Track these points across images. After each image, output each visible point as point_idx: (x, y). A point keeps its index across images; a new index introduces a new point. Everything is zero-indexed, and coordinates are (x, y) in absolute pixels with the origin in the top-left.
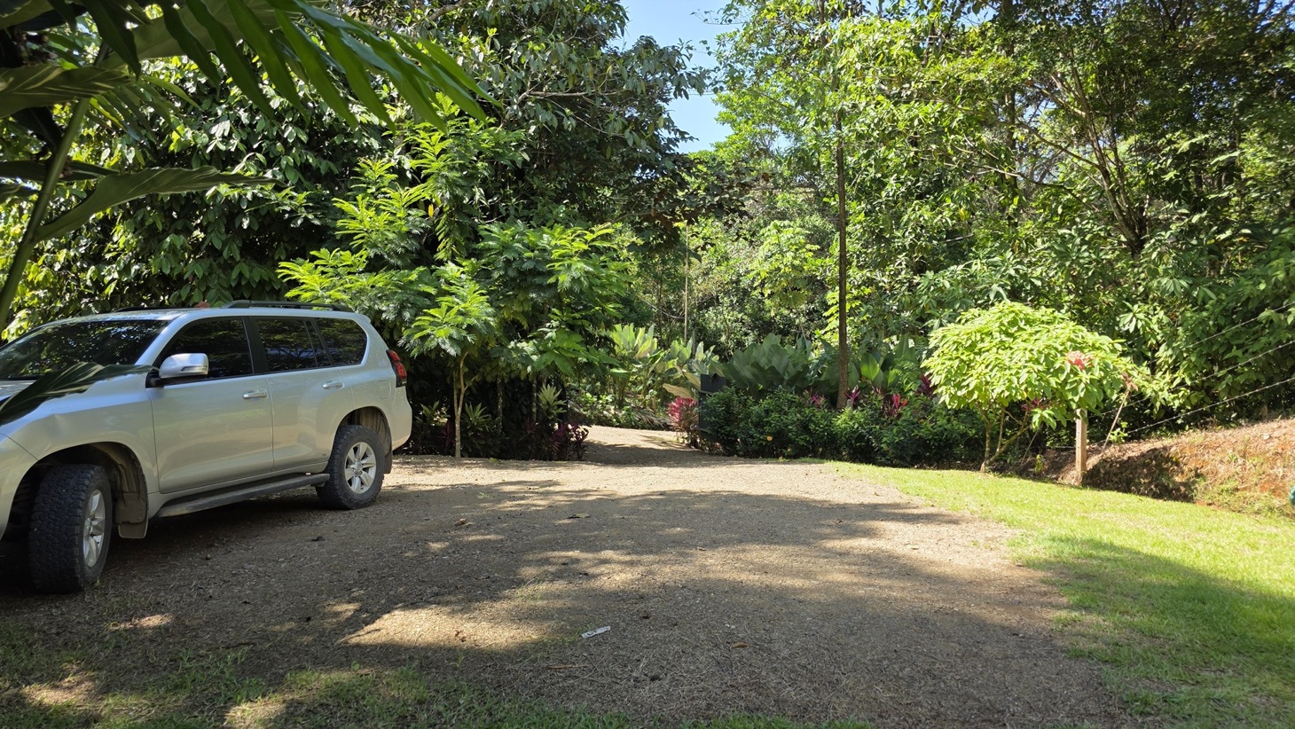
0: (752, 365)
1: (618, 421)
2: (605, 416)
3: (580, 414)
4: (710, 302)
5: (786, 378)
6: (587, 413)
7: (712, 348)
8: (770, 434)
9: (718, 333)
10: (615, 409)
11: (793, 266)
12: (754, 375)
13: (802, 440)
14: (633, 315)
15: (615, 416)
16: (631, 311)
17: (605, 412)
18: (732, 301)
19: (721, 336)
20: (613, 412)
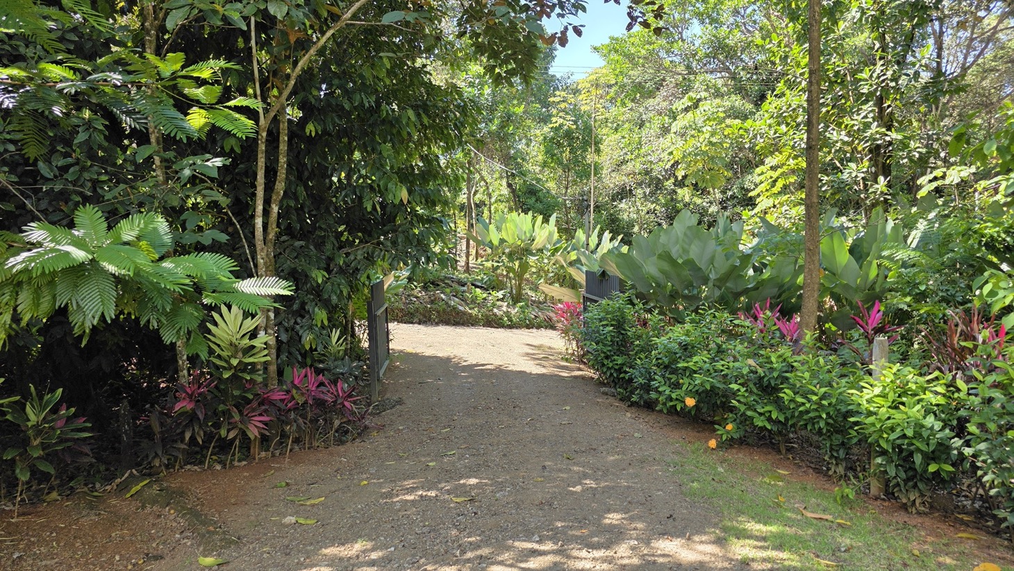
0: (660, 257)
1: (511, 320)
2: (495, 315)
3: (464, 313)
4: (624, 193)
5: (713, 276)
6: (474, 312)
7: (620, 238)
8: (690, 393)
9: (631, 224)
10: (508, 306)
11: (711, 143)
12: (663, 272)
13: (763, 415)
14: (539, 205)
15: (507, 314)
16: (536, 201)
17: (495, 310)
18: (644, 193)
19: (634, 226)
20: (504, 309)
